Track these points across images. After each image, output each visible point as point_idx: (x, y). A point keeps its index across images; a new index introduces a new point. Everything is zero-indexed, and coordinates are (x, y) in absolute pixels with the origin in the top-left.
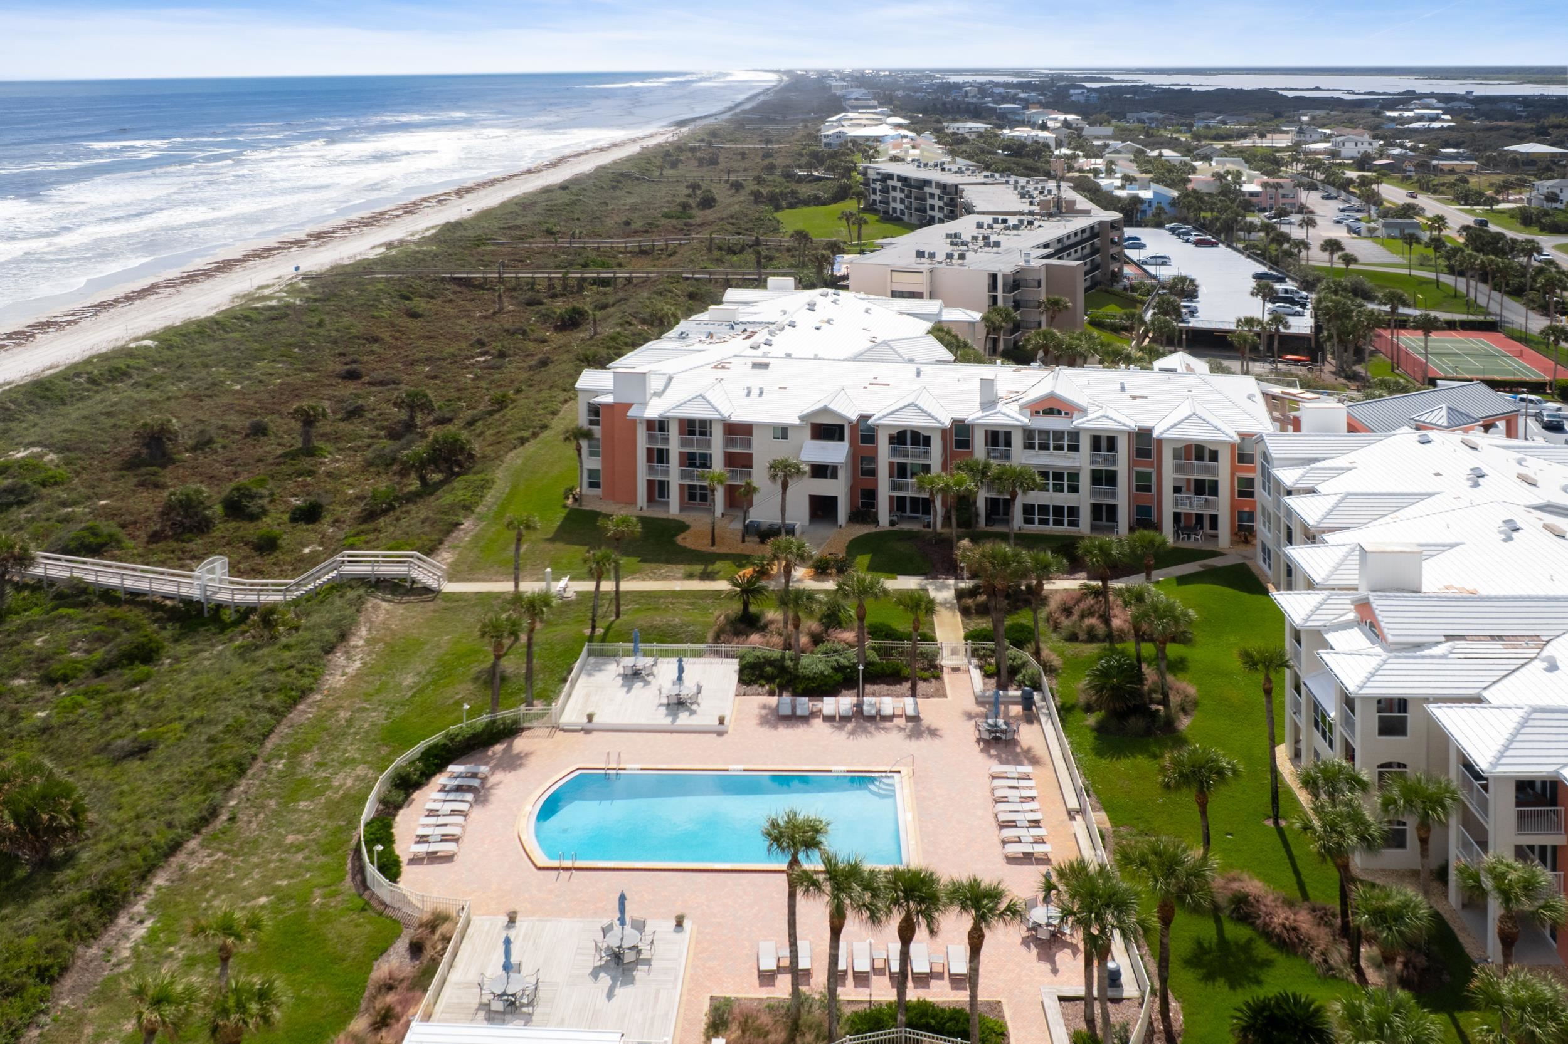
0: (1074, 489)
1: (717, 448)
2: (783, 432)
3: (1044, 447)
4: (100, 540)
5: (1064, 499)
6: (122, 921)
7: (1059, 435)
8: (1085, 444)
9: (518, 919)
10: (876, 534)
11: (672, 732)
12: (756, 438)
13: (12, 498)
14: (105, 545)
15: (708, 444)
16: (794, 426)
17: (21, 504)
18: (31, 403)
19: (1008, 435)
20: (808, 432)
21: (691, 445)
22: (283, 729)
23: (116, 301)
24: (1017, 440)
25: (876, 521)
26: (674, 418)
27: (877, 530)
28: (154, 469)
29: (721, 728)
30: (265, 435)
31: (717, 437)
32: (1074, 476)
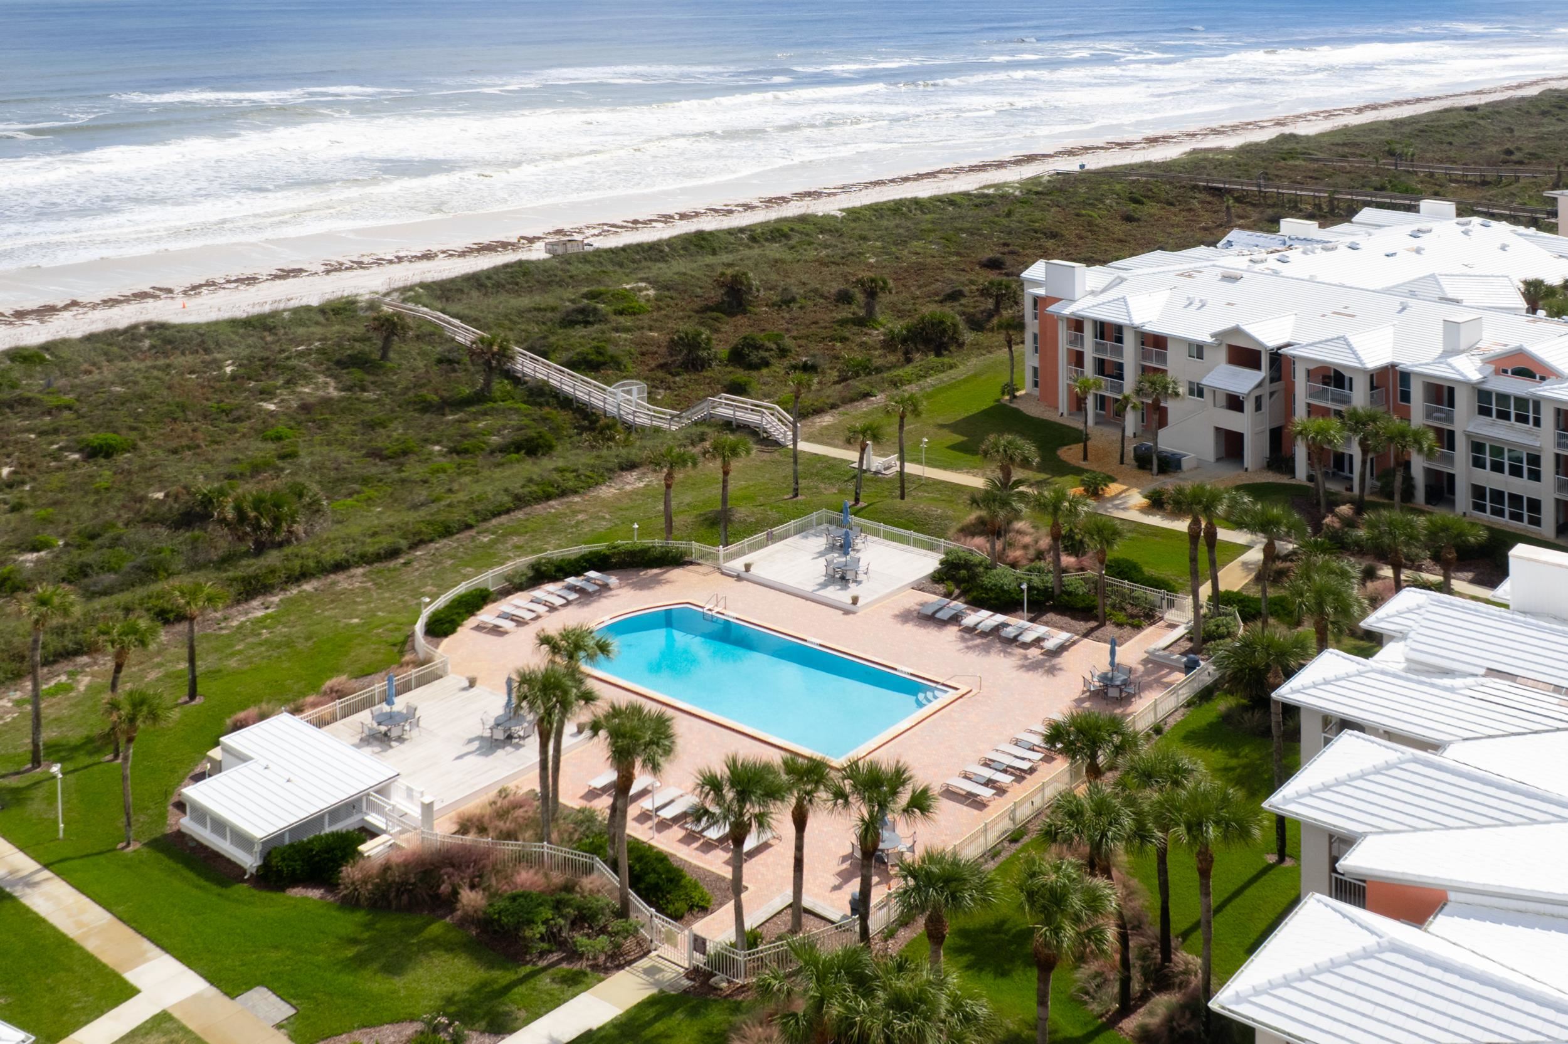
0: (1535, 476)
1: (1129, 356)
2: (1198, 350)
3: (1504, 415)
4: (601, 359)
5: (1522, 486)
6: (255, 603)
7: (1522, 402)
8: (1548, 417)
9: (478, 685)
10: (1291, 485)
11: (807, 599)
12: (1172, 352)
13: (580, 317)
14: (604, 363)
15: (1120, 352)
16: (1210, 345)
17: (587, 323)
18: (685, 249)
19: (1451, 390)
20: (1223, 354)
21: (1105, 351)
22: (520, 514)
23: (892, 181)
24: (1464, 402)
25: (1291, 471)
26: (1088, 318)
27: (1293, 482)
28: (719, 315)
29: (853, 608)
30: (849, 303)
31: (1129, 343)
32: (1535, 460)
